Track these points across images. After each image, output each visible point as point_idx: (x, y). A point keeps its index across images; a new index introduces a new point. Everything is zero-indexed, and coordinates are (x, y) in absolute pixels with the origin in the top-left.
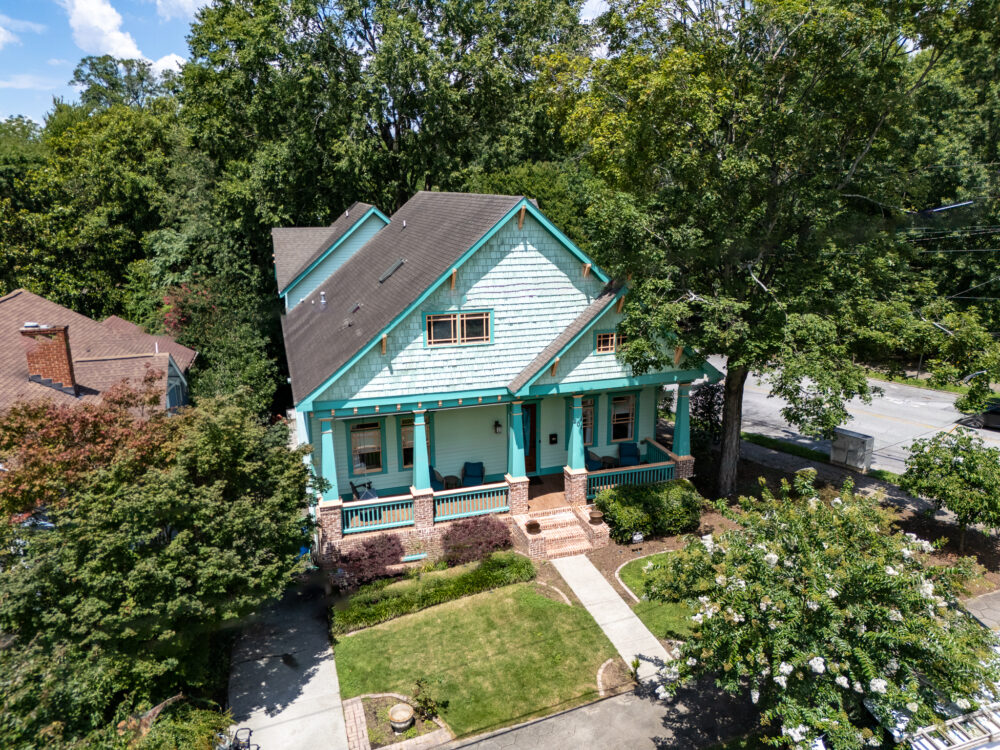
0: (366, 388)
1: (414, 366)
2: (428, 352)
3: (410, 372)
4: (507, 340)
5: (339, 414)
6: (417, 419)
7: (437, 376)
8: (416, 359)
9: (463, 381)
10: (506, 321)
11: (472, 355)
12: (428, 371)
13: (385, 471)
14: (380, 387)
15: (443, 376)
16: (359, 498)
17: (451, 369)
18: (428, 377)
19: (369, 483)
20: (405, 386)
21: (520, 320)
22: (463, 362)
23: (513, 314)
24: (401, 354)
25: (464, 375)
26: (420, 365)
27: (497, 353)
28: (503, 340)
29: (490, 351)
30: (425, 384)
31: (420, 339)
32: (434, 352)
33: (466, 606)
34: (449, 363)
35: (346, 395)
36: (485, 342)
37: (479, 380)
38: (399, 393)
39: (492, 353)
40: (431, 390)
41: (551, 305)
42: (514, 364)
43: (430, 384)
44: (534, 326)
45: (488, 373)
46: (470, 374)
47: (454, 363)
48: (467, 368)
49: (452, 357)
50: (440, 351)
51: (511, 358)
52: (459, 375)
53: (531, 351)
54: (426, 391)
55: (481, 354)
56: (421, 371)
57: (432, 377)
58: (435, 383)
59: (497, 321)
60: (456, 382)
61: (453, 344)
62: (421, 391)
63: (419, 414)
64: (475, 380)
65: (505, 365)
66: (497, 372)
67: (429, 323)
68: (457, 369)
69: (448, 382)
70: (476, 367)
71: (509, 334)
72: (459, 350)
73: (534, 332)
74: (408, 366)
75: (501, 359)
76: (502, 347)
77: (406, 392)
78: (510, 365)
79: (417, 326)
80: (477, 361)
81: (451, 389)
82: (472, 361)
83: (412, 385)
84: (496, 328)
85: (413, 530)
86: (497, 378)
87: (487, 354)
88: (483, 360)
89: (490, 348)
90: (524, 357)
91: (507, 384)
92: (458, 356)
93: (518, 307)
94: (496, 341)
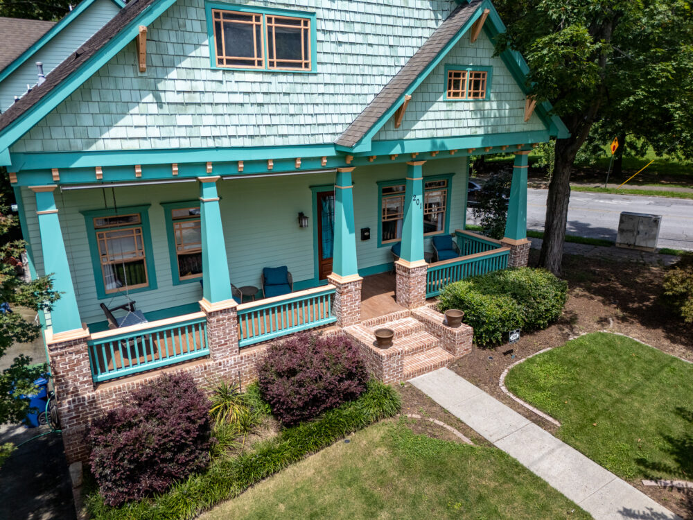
0: (113, 132)
1: (197, 98)
2: (219, 76)
3: (191, 109)
4: (334, 69)
5: (67, 179)
6: (206, 190)
7: (235, 120)
8: (200, 86)
9: (274, 130)
10: (333, 37)
11: (285, 88)
12: (220, 109)
13: (153, 286)
14: (141, 133)
15: (244, 120)
16: (117, 325)
17: (256, 109)
18: (220, 120)
19: (132, 304)
20: (182, 132)
21: (352, 38)
22: (273, 99)
23: (342, 27)
24: (173, 74)
25: (276, 120)
26: (207, 98)
27: (322, 89)
28: (329, 69)
29: (310, 85)
30: (216, 132)
31: (204, 51)
32: (228, 76)
33: (318, 472)
34: (253, 99)
35: (78, 144)
36: (303, 69)
37: (297, 130)
38: (174, 144)
39: (314, 89)
40: (226, 143)
41: (391, 21)
42: (344, 109)
43: (223, 131)
44: (370, 51)
45: (309, 120)
46: (283, 119)
47: (260, 98)
48: (280, 109)
49: (256, 88)
50: (238, 76)
51: (340, 99)
52: (266, 120)
53: (365, 90)
54: (218, 143)
55: (299, 88)
56: (209, 109)
57: (227, 120)
58: (231, 131)
59: (320, 36)
60: (263, 131)
61: (256, 67)
62: (211, 143)
63: (209, 183)
64: (291, 130)
65: (331, 109)
66: (321, 119)
67: (218, 25)
68: (265, 109)
69: (251, 131)
70: (292, 110)
71: (337, 59)
72: (267, 78)
73: (368, 60)
74: (187, 98)
75: (327, 99)
76: (328, 79)
77: (185, 144)
78: (338, 109)
79: (197, 26)
80: (294, 99)
81: (256, 142)
82: (286, 99)
83: (194, 132)
84: (319, 47)
85: (210, 362)
86: (321, 130)
87: (306, 89)
88: (302, 99)
89: (312, 79)
90: (357, 99)
91: (335, 139)
92: (265, 88)
93: (348, 17)
94: (320, 69)
